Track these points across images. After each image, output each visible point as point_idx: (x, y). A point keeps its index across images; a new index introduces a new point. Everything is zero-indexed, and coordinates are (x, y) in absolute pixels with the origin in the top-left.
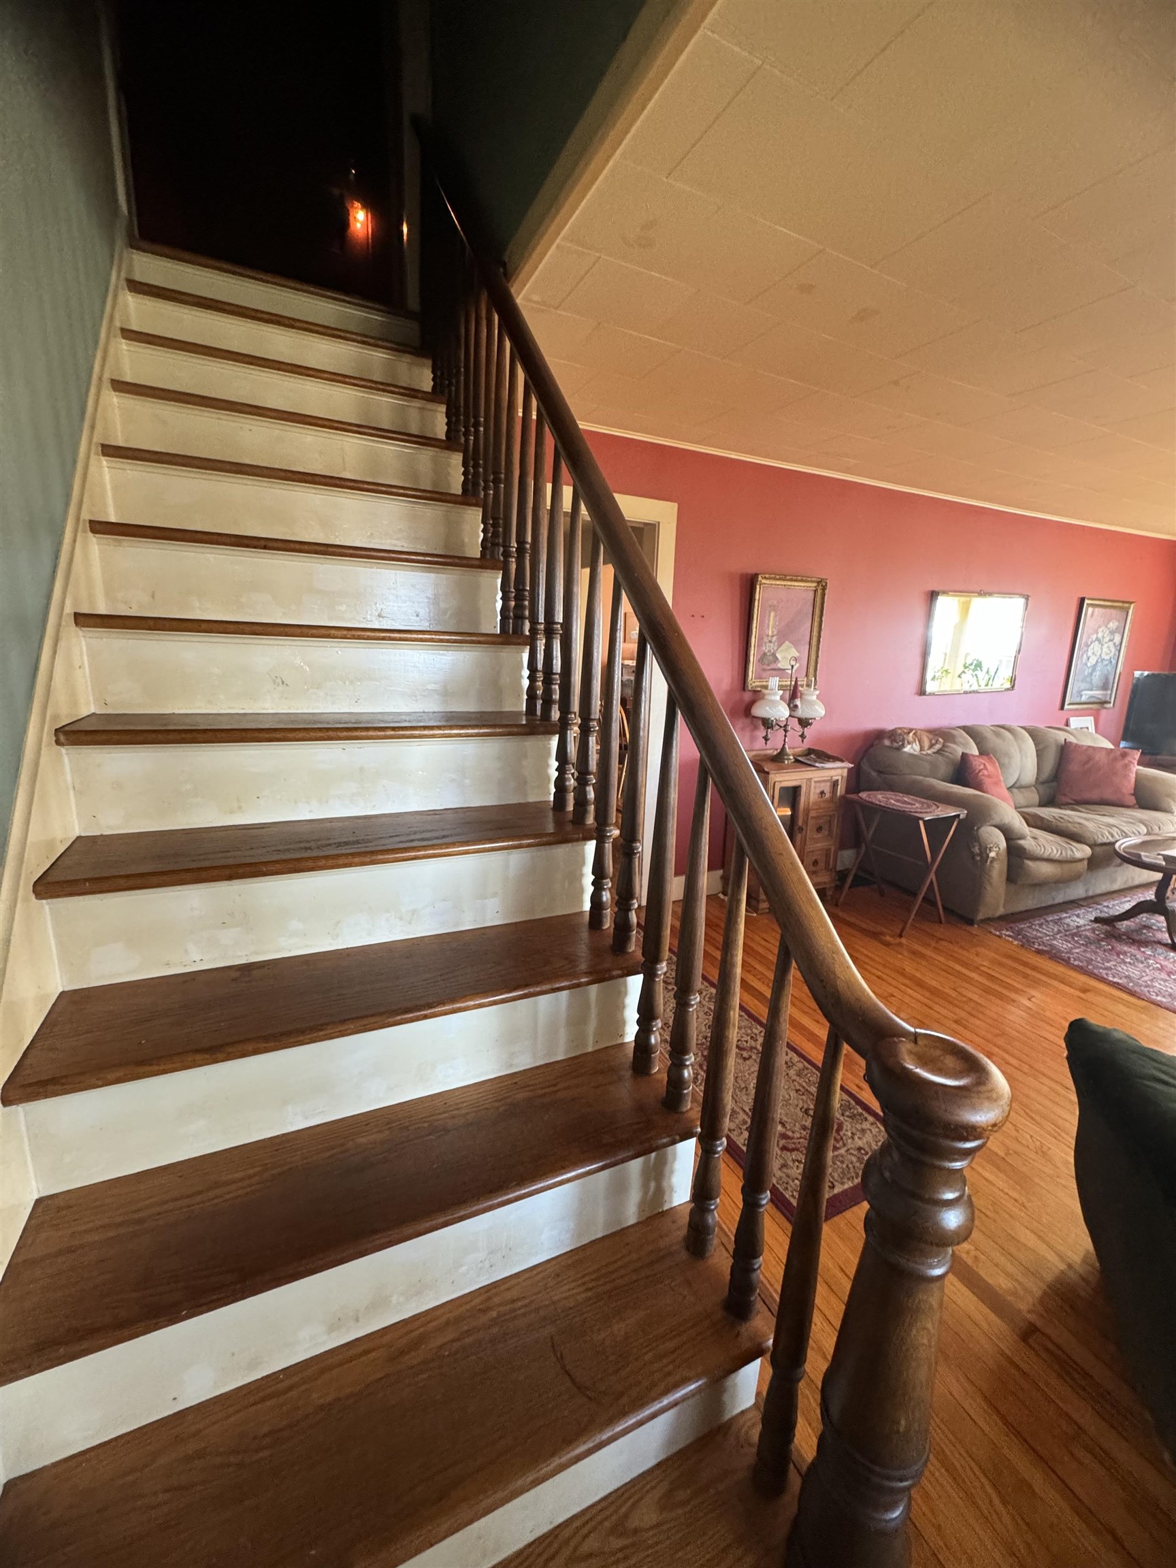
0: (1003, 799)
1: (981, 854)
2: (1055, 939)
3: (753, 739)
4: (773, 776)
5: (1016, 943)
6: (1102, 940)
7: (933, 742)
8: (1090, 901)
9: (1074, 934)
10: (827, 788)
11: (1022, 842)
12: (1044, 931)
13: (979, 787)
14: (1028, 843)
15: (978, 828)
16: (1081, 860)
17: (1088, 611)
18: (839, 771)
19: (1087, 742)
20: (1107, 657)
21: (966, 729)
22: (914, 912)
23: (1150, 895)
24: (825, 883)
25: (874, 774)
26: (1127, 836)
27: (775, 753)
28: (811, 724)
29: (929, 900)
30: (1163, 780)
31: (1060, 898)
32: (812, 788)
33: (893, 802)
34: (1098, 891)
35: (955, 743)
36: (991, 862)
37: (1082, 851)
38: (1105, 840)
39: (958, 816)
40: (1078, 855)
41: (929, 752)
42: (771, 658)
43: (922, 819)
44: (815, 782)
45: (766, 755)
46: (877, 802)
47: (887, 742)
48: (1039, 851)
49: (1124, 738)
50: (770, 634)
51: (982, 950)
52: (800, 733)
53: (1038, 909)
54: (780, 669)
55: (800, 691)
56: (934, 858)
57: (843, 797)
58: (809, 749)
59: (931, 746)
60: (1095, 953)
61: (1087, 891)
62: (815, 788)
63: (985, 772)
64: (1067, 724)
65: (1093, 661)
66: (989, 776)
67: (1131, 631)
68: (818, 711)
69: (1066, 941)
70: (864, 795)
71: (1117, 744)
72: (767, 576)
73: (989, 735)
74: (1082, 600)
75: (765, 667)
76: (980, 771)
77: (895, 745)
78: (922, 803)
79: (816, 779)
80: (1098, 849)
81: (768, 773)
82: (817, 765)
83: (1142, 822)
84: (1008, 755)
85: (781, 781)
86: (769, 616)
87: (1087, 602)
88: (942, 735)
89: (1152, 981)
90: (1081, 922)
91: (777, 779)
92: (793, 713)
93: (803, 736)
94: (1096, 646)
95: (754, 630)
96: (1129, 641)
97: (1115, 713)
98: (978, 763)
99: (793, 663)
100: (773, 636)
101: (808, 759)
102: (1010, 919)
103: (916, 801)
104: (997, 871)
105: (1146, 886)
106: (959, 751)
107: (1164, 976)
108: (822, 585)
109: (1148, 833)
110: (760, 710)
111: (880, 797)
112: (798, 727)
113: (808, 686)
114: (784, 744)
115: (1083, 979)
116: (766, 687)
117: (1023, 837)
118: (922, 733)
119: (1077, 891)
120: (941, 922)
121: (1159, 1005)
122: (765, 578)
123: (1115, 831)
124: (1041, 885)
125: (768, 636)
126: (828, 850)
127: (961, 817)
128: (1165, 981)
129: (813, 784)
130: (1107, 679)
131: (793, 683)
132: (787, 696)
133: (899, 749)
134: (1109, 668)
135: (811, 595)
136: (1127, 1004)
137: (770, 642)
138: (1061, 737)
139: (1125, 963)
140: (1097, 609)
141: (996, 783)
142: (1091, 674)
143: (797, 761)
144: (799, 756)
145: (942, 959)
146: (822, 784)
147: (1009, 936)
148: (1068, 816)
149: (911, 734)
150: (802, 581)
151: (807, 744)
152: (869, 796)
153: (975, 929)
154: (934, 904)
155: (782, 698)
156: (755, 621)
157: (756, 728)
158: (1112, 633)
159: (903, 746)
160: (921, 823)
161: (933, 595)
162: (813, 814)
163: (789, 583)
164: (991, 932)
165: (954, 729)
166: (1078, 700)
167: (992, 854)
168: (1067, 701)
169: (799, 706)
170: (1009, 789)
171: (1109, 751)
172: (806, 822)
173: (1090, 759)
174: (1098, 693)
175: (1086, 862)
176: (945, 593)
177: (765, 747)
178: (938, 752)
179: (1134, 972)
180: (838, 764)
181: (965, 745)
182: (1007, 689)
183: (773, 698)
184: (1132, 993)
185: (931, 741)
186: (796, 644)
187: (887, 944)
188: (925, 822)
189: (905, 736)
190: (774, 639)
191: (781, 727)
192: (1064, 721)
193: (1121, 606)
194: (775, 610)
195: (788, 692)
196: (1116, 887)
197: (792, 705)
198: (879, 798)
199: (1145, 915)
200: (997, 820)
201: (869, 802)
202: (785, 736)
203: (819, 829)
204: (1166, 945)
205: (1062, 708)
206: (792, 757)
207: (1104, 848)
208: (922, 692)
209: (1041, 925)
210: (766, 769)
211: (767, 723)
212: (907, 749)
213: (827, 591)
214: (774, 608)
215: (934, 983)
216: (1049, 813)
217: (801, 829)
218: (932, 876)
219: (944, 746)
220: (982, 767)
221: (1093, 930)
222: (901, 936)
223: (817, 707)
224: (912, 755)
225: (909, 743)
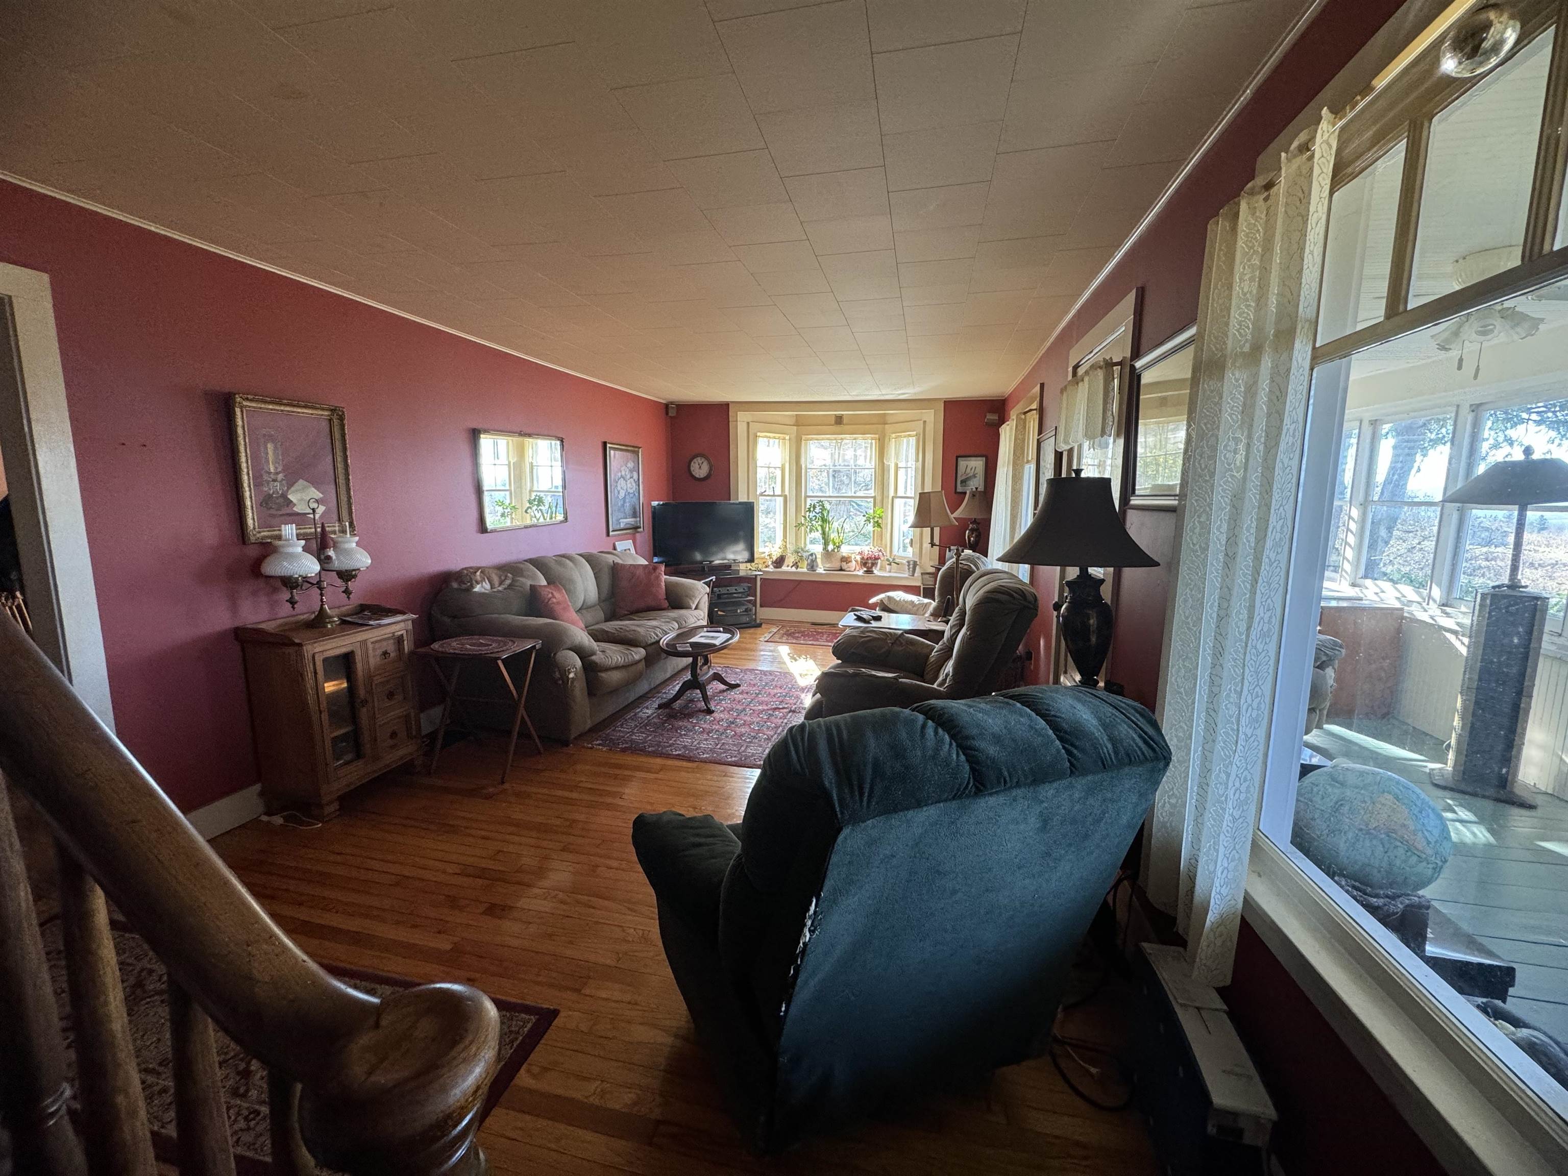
0: (573, 623)
1: (561, 678)
2: (634, 733)
3: (273, 605)
4: (309, 647)
5: (605, 749)
6: (665, 722)
7: (503, 578)
8: (654, 691)
9: (645, 724)
10: (390, 647)
11: (594, 658)
12: (626, 731)
13: (551, 615)
14: (598, 658)
15: (555, 654)
16: (640, 661)
17: (612, 453)
18: (402, 624)
19: (630, 562)
20: (631, 491)
21: (531, 561)
22: (512, 752)
23: (688, 676)
24: (411, 754)
25: (447, 620)
26: (667, 633)
27: (313, 616)
28: (355, 576)
29: (524, 735)
30: (682, 584)
31: (632, 697)
32: (370, 652)
33: (468, 646)
34: (658, 682)
35: (522, 576)
36: (572, 683)
37: (639, 653)
38: (653, 640)
39: (534, 647)
40: (637, 657)
41: (500, 588)
42: (281, 500)
43: (499, 658)
44: (372, 643)
45: (296, 622)
46: (452, 651)
47: (455, 585)
48: (609, 662)
49: (655, 555)
50: (272, 470)
51: (579, 767)
52: (343, 589)
53: (618, 712)
54: (298, 514)
55: (332, 539)
56: (520, 695)
57: (412, 653)
58: (361, 605)
59: (501, 584)
60: (662, 735)
61: (650, 684)
62: (374, 649)
63: (554, 600)
64: (615, 549)
65: (622, 494)
66: (558, 603)
67: (643, 470)
68: (362, 560)
69: (642, 733)
70: (436, 646)
71: (651, 561)
72: (250, 397)
73: (553, 565)
74: (605, 444)
75: (273, 512)
76: (549, 599)
77: (464, 586)
78: (498, 642)
79: (372, 640)
80: (649, 648)
81: (300, 645)
82: (371, 623)
83: (675, 620)
84: (571, 581)
85: (323, 651)
86: (266, 448)
87: (608, 445)
88: (510, 570)
89: (699, 743)
90: (650, 712)
91: (317, 650)
92: (326, 566)
93: (347, 592)
94: (622, 481)
95: (244, 465)
96: (643, 478)
97: (644, 535)
98: (547, 593)
99: (315, 505)
100: (277, 473)
101: (362, 618)
102: (597, 729)
103: (494, 641)
104: (579, 690)
105: (684, 669)
106: (529, 583)
107: (705, 736)
108: (337, 417)
109: (679, 628)
110: (276, 567)
111: (454, 644)
112: (339, 582)
113: (343, 531)
114: (322, 605)
115: (659, 761)
116: (279, 538)
117: (594, 654)
118: (491, 571)
119: (643, 687)
120: (540, 753)
121: (705, 762)
122: (247, 399)
123: (658, 631)
124: (616, 691)
125: (270, 473)
126: (407, 716)
127: (537, 647)
128: (706, 740)
129: (370, 646)
130: (635, 509)
131: (319, 530)
132: (314, 545)
133: (469, 590)
134: (634, 499)
135: (325, 425)
136: (687, 770)
137: (274, 480)
138: (610, 559)
139: (681, 735)
140: (617, 452)
141: (565, 609)
142: (623, 505)
143: (344, 622)
144: (348, 615)
145: (545, 791)
146: (385, 643)
147: (599, 745)
148: (625, 626)
149: (478, 573)
150: (305, 407)
151: (356, 600)
152: (442, 646)
153: (571, 749)
154: (529, 736)
155: (306, 549)
156: (243, 455)
157: (275, 590)
158: (631, 471)
159: (472, 586)
160: (500, 662)
161: (474, 435)
162: (377, 680)
163: (288, 409)
164: (584, 747)
165: (520, 563)
166: (618, 527)
167: (571, 675)
168: (611, 529)
169: (334, 557)
170: (579, 611)
171: (645, 567)
172: (370, 692)
173: (633, 575)
174: (631, 520)
175: (643, 662)
176: (486, 431)
177: (294, 613)
178: (510, 587)
179: (687, 741)
180: (400, 618)
181: (534, 577)
182: (561, 522)
183: (290, 550)
184: (689, 759)
185: (500, 577)
186: (315, 483)
187: (489, 797)
188: (504, 661)
189: (472, 577)
190: (280, 477)
191: (313, 584)
192: (612, 547)
193: (633, 450)
194: (273, 442)
195: (314, 541)
196: (668, 675)
197: (322, 557)
198: (454, 646)
199: (688, 692)
200: (569, 644)
201: (442, 652)
202: (322, 595)
203: (390, 695)
204: (703, 711)
205: (608, 535)
206: (336, 619)
207: (653, 647)
208: (482, 528)
209: (622, 726)
210: (297, 641)
211: (289, 583)
212: (477, 589)
213: (346, 422)
214: (271, 438)
215: (539, 819)
216: (613, 626)
217: (364, 702)
218: (522, 711)
219: (513, 580)
220: (550, 595)
221: (659, 715)
222: (503, 783)
223: (358, 556)
224: (484, 594)
225: (478, 583)
